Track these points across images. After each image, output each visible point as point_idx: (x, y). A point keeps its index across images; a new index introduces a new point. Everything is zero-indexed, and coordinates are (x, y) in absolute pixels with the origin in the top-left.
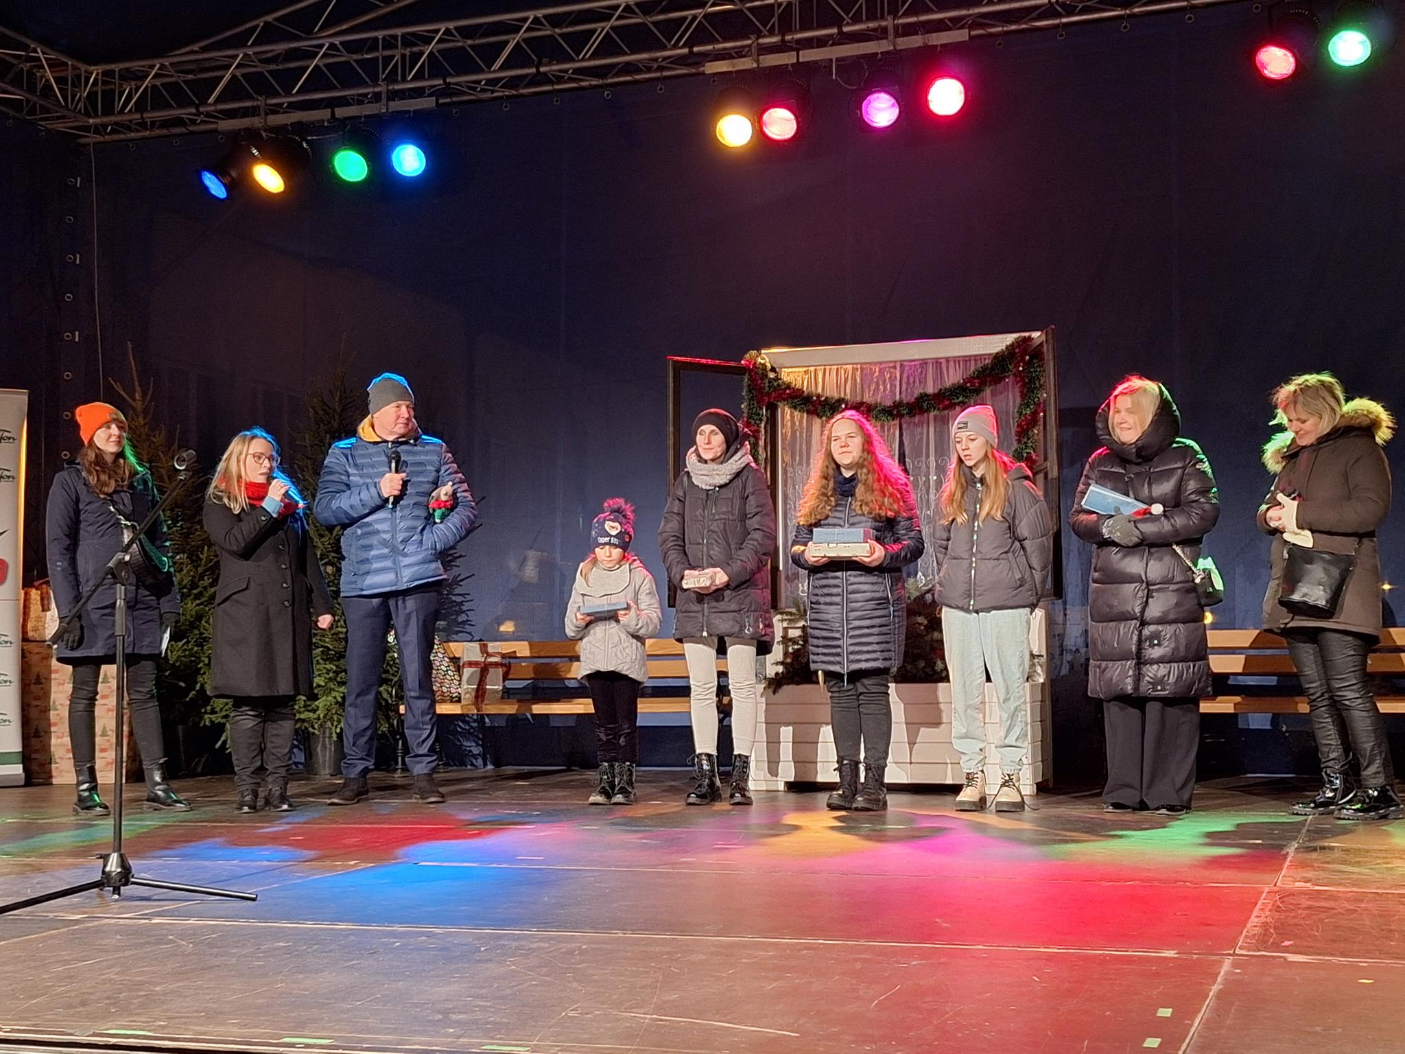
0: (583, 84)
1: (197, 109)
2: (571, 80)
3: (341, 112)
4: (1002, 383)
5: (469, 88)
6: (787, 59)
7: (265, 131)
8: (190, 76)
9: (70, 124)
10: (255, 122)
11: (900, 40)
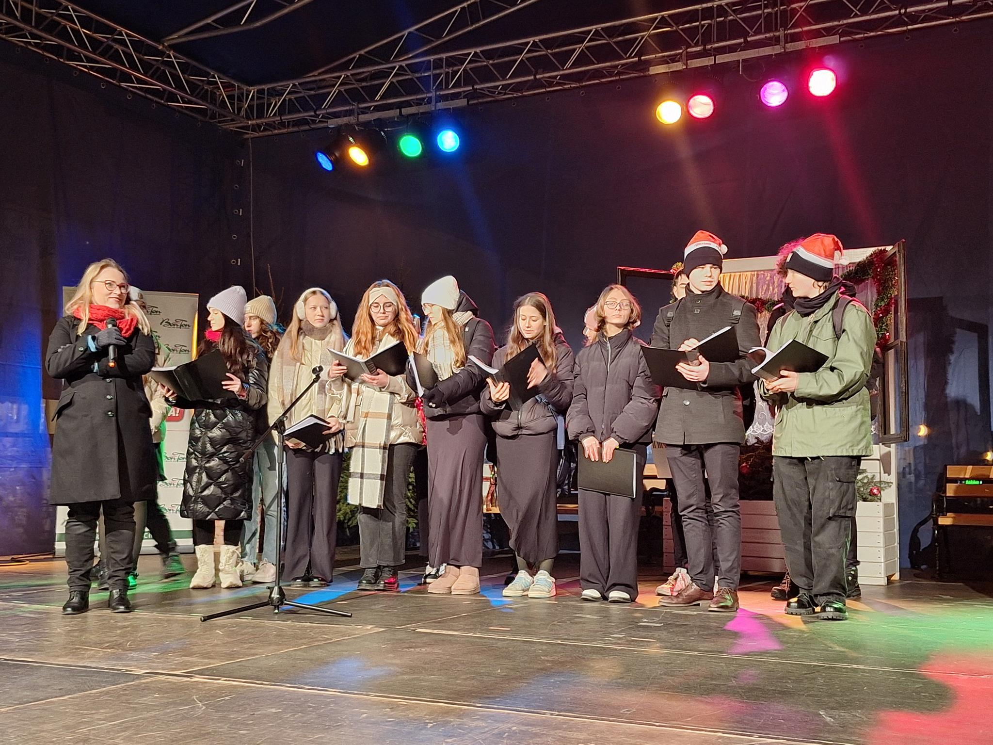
0: (566, 87)
1: (315, 112)
2: (558, 84)
3: (405, 111)
4: (863, 284)
5: (489, 91)
6: (708, 61)
7: (358, 125)
8: (312, 92)
9: (238, 125)
10: (351, 120)
11: (788, 45)
